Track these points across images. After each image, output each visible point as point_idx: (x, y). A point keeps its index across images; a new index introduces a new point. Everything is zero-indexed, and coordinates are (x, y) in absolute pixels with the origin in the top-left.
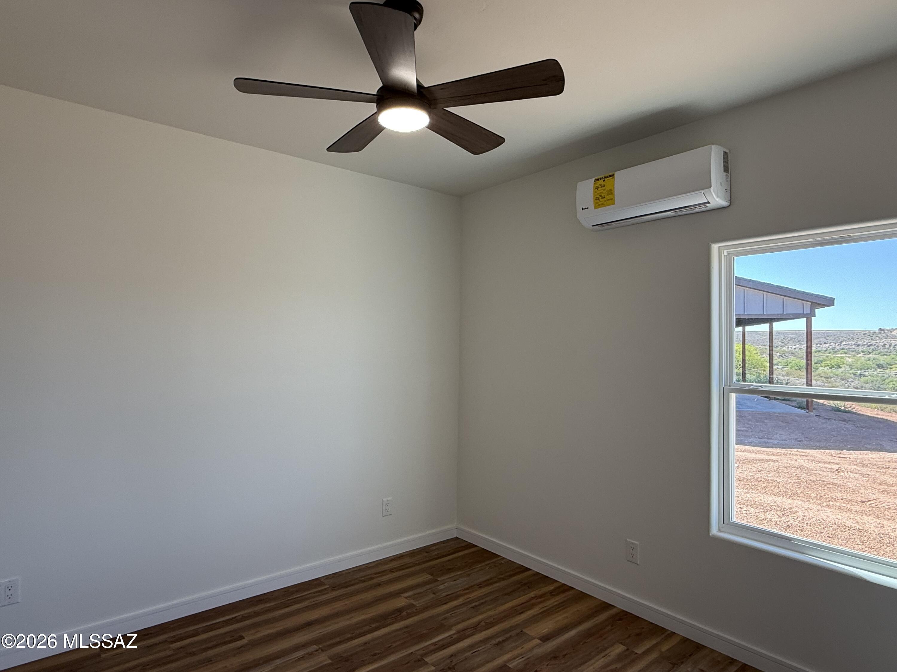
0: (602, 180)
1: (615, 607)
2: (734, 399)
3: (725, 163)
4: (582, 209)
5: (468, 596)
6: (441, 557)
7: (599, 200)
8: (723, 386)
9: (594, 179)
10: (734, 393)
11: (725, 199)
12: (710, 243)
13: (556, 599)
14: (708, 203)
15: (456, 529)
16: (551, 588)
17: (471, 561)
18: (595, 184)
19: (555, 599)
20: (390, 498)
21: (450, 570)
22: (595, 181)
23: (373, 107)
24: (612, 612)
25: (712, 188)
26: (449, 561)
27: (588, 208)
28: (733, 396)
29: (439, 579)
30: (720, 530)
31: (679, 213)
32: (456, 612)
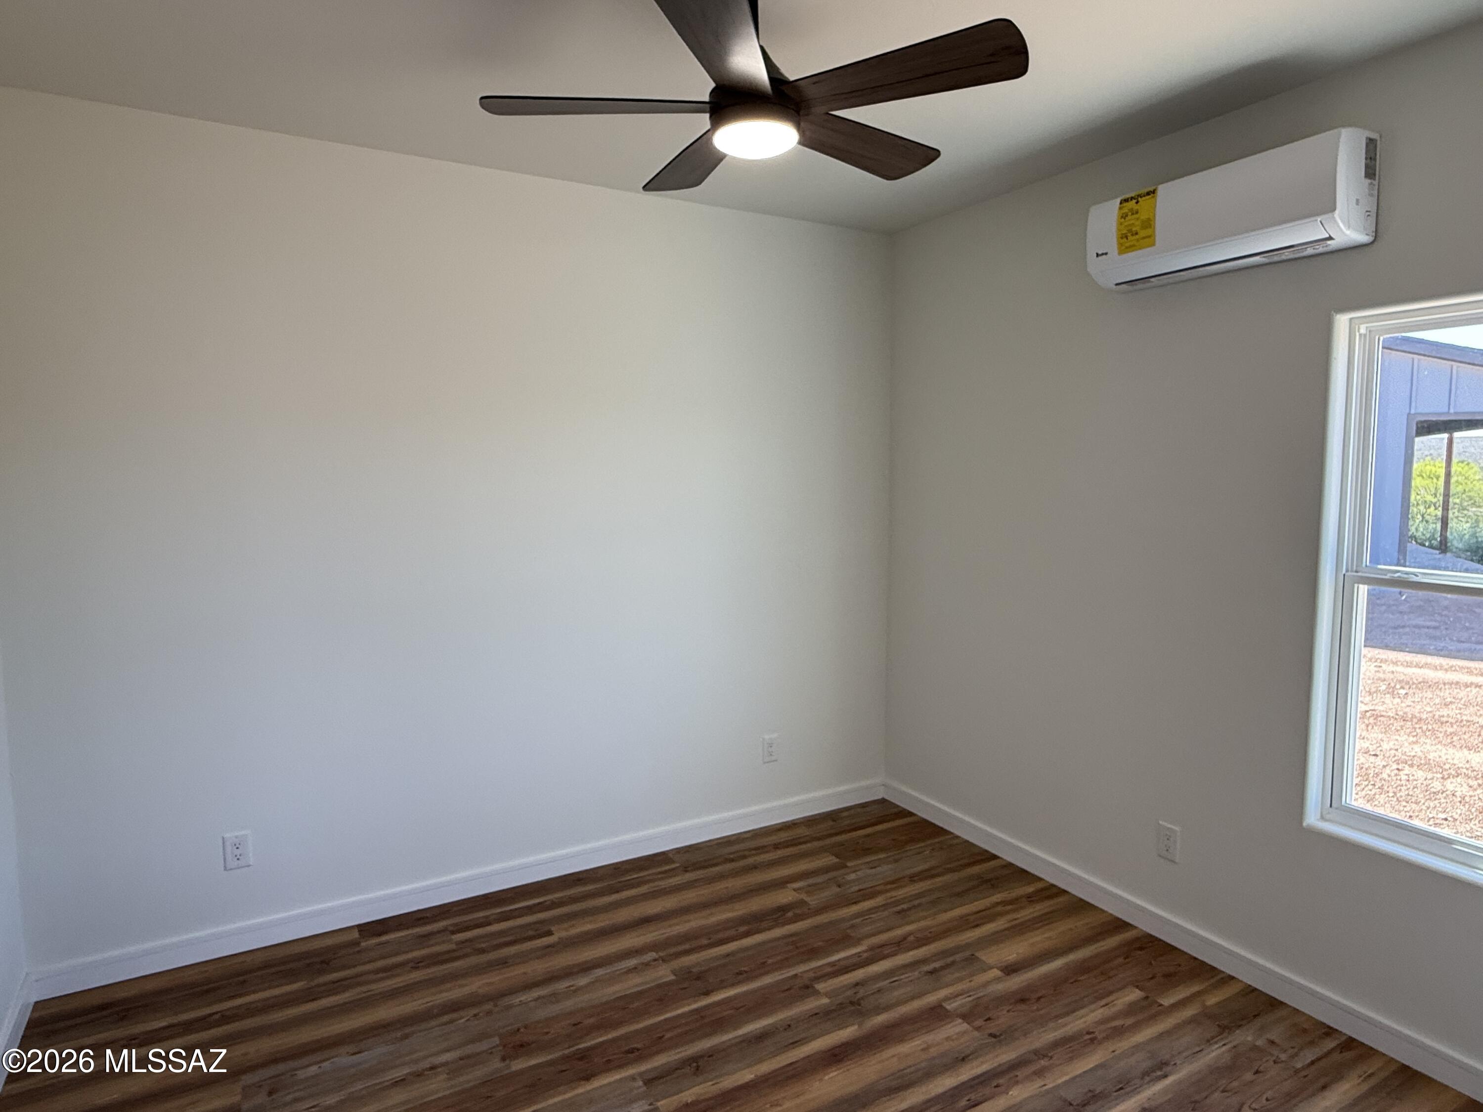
0: (1134, 201)
1: (1136, 928)
2: (1364, 594)
3: (1369, 161)
4: (1095, 255)
5: (893, 893)
6: (855, 829)
7: (1127, 239)
8: (1344, 572)
9: (1118, 200)
10: (1364, 583)
11: (1365, 229)
12: (1333, 312)
13: (1036, 909)
14: (1330, 238)
15: (883, 787)
16: (1030, 889)
17: (904, 838)
18: (1120, 208)
19: (1034, 908)
20: (775, 735)
21: (867, 851)
22: (1121, 203)
23: (704, 120)
24: (1128, 935)
25: (1337, 212)
26: (868, 836)
27: (1106, 254)
28: (1363, 590)
29: (849, 864)
30: (1322, 818)
31: (1276, 259)
32: (870, 918)
